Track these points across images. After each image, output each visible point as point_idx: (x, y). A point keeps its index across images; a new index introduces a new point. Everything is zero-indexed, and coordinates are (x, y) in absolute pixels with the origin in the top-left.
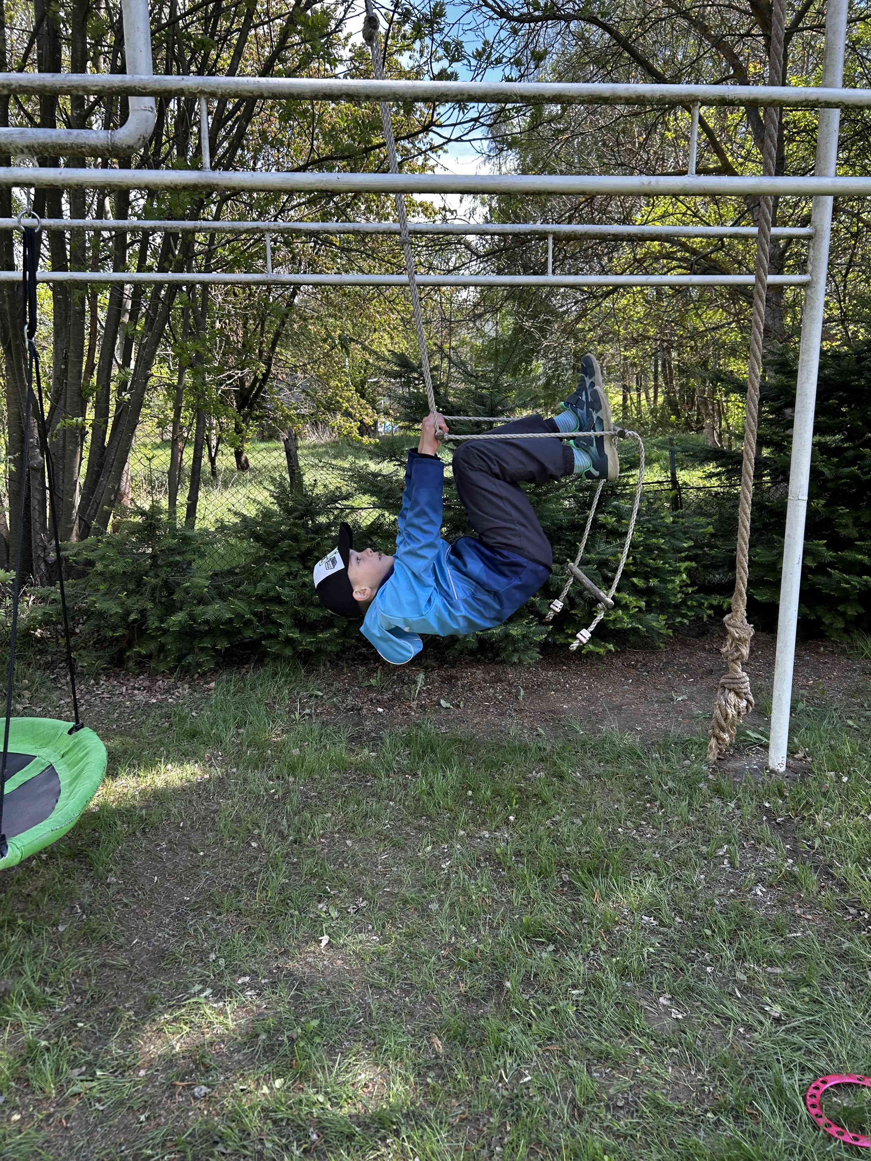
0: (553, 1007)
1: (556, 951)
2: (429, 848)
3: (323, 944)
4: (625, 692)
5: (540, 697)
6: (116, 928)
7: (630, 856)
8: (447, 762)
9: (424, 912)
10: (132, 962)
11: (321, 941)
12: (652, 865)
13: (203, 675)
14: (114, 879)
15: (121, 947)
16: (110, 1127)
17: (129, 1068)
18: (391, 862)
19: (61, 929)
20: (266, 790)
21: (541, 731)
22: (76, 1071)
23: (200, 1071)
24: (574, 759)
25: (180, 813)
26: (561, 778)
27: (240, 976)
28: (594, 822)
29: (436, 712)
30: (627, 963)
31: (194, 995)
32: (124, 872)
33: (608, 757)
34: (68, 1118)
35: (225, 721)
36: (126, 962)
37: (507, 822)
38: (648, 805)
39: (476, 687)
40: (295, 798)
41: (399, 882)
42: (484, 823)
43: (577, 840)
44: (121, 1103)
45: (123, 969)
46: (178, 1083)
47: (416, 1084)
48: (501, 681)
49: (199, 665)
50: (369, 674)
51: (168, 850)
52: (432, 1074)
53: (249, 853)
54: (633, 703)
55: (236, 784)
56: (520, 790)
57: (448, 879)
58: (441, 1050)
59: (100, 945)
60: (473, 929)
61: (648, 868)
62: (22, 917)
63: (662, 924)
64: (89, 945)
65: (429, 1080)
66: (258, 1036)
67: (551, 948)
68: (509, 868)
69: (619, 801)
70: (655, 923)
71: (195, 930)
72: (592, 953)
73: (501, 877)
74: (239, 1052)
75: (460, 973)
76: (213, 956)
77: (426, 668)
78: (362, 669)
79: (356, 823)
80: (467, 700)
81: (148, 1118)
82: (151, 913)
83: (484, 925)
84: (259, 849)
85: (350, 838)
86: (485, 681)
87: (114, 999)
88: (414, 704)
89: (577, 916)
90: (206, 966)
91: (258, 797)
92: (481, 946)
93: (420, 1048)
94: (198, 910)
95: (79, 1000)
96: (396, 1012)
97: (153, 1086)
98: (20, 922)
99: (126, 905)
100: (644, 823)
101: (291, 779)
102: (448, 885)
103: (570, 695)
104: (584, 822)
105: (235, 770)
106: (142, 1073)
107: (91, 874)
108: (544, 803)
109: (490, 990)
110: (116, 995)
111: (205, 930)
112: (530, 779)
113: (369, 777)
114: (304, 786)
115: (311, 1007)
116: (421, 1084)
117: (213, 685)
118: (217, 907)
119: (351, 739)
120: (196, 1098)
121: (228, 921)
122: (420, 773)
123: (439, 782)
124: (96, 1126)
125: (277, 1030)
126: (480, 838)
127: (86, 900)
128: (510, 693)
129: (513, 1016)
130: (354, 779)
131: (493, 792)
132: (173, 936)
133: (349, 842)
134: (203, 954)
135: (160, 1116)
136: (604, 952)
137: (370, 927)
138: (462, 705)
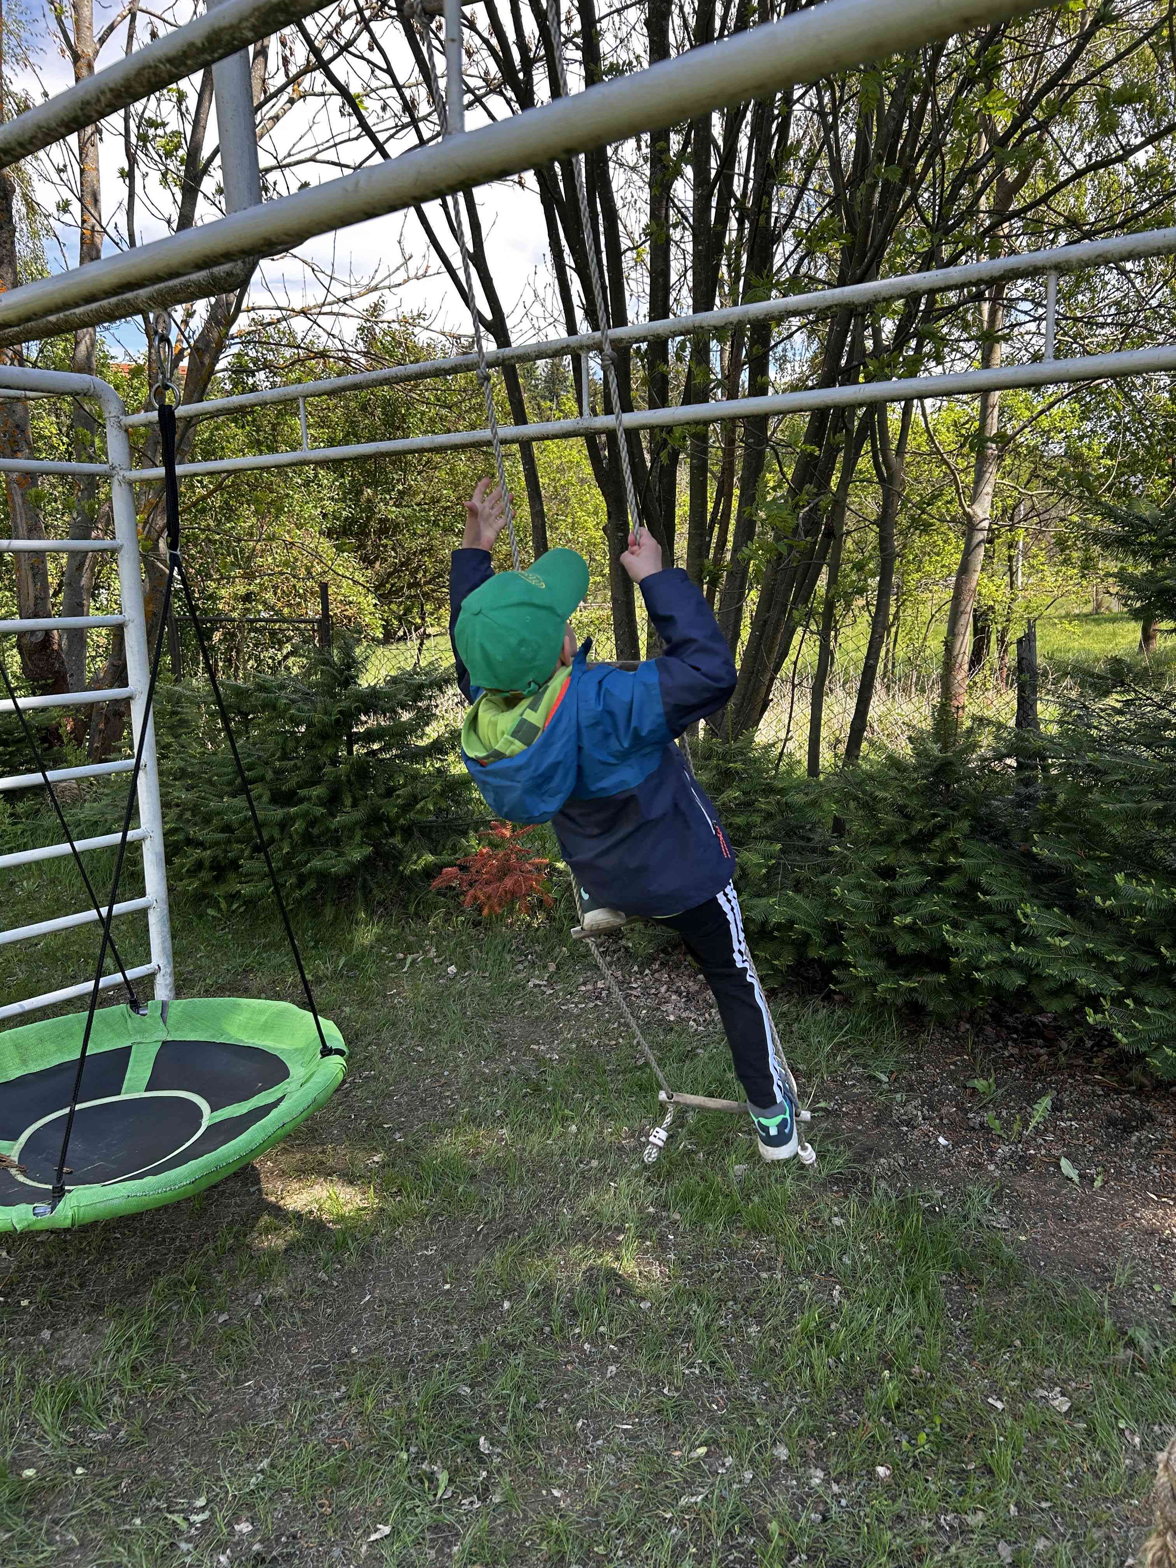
3: (374, 1536)
10: (213, 1413)
11: (375, 1530)
14: (327, 1276)
15: (225, 1383)
19: (222, 1319)
31: (190, 1510)
36: (208, 1409)
51: (428, 1260)
53: (487, 1317)
56: (982, 1413)
76: (264, 1464)
82: (305, 1350)
87: (141, 1457)
94: (340, 1376)
95: (121, 1433)
101: (676, 1216)
111: (306, 1414)
113: (779, 1262)
114: (678, 1235)
121: (340, 1416)
133: (612, 1370)
134: (267, 1452)
137: (456, 1549)
138: (1098, 1184)
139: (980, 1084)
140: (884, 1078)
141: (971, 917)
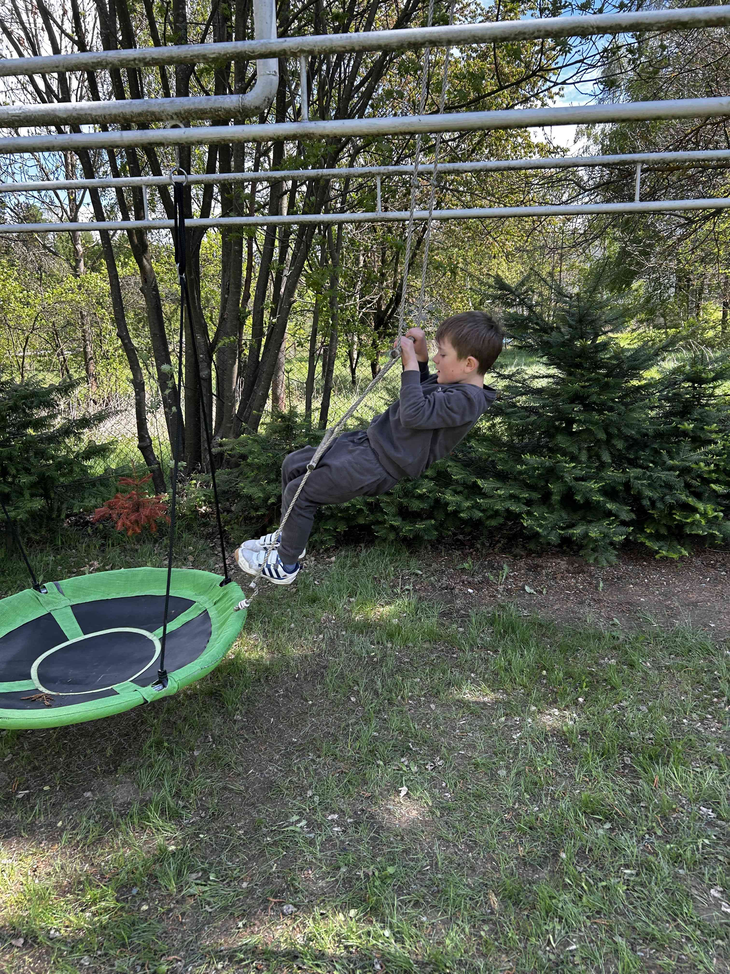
0: (604, 884)
1: (612, 830)
2: (503, 719)
3: (403, 793)
4: (702, 590)
5: (619, 589)
6: (237, 758)
7: (692, 747)
8: (525, 643)
9: (493, 777)
10: (247, 789)
11: (400, 791)
12: (714, 758)
13: (327, 550)
14: (239, 717)
15: (239, 775)
16: (215, 928)
17: (235, 879)
18: (467, 727)
19: (196, 753)
20: (368, 653)
21: (616, 621)
22: (194, 876)
23: (290, 891)
24: (646, 650)
25: (296, 666)
26: (632, 666)
27: (331, 813)
28: (660, 711)
29: (519, 596)
30: (681, 851)
31: (292, 824)
32: (248, 712)
33: (679, 650)
34: (183, 914)
35: (339, 591)
36: (242, 788)
37: (576, 703)
38: (715, 700)
39: (559, 576)
40: (391, 662)
41: (473, 746)
42: (555, 701)
43: (641, 726)
44: (225, 909)
45: (240, 793)
46: (271, 899)
47: (471, 934)
48: (583, 572)
49: (322, 542)
50: (464, 559)
51: (284, 696)
52: (486, 928)
53: (349, 706)
54: (709, 601)
55: (344, 645)
56: (591, 673)
57: (517, 749)
58: (496, 906)
59: (223, 771)
60: (535, 798)
61: (710, 761)
62: (167, 740)
63: (719, 817)
64: (215, 770)
65: (483, 933)
66: (339, 868)
67: (608, 826)
68: (574, 745)
69: (686, 693)
70: (713, 815)
71: (299, 768)
72: (647, 836)
73: (567, 753)
74: (323, 879)
75: (520, 837)
76: (310, 793)
77: (515, 556)
78: (458, 553)
79: (440, 689)
80: (550, 587)
81: (244, 925)
82: (266, 749)
83: (546, 795)
84: (356, 704)
85: (434, 702)
86: (568, 571)
87: (230, 818)
88: (501, 588)
89: (635, 799)
90: (304, 800)
91: (360, 659)
92: (541, 815)
93: (477, 902)
94: (302, 751)
95: (203, 815)
96: (459, 865)
97: (252, 898)
98: (166, 744)
99: (247, 740)
100: (710, 716)
101: (389, 645)
102: (517, 754)
103: (647, 589)
104: (650, 710)
105: (344, 633)
106: (245, 885)
107: (222, 711)
108: (613, 688)
109: (546, 857)
110: (232, 815)
111: (306, 769)
112: (602, 664)
113: (455, 650)
114: (400, 652)
115: (386, 850)
116: (475, 936)
117: (333, 559)
118: (317, 750)
119: (443, 614)
120: (284, 914)
121: (325, 764)
122: (500, 650)
123: (517, 660)
124: (204, 925)
125: (356, 866)
126: (550, 714)
127: (217, 732)
128: (590, 584)
129: (565, 886)
130: (442, 650)
131: (565, 674)
132: (281, 771)
133: (433, 706)
134: (304, 789)
135: (254, 925)
136: (660, 837)
137: (444, 785)
138: (544, 592)
139: (466, 565)
140: (420, 573)
141: (446, 488)
